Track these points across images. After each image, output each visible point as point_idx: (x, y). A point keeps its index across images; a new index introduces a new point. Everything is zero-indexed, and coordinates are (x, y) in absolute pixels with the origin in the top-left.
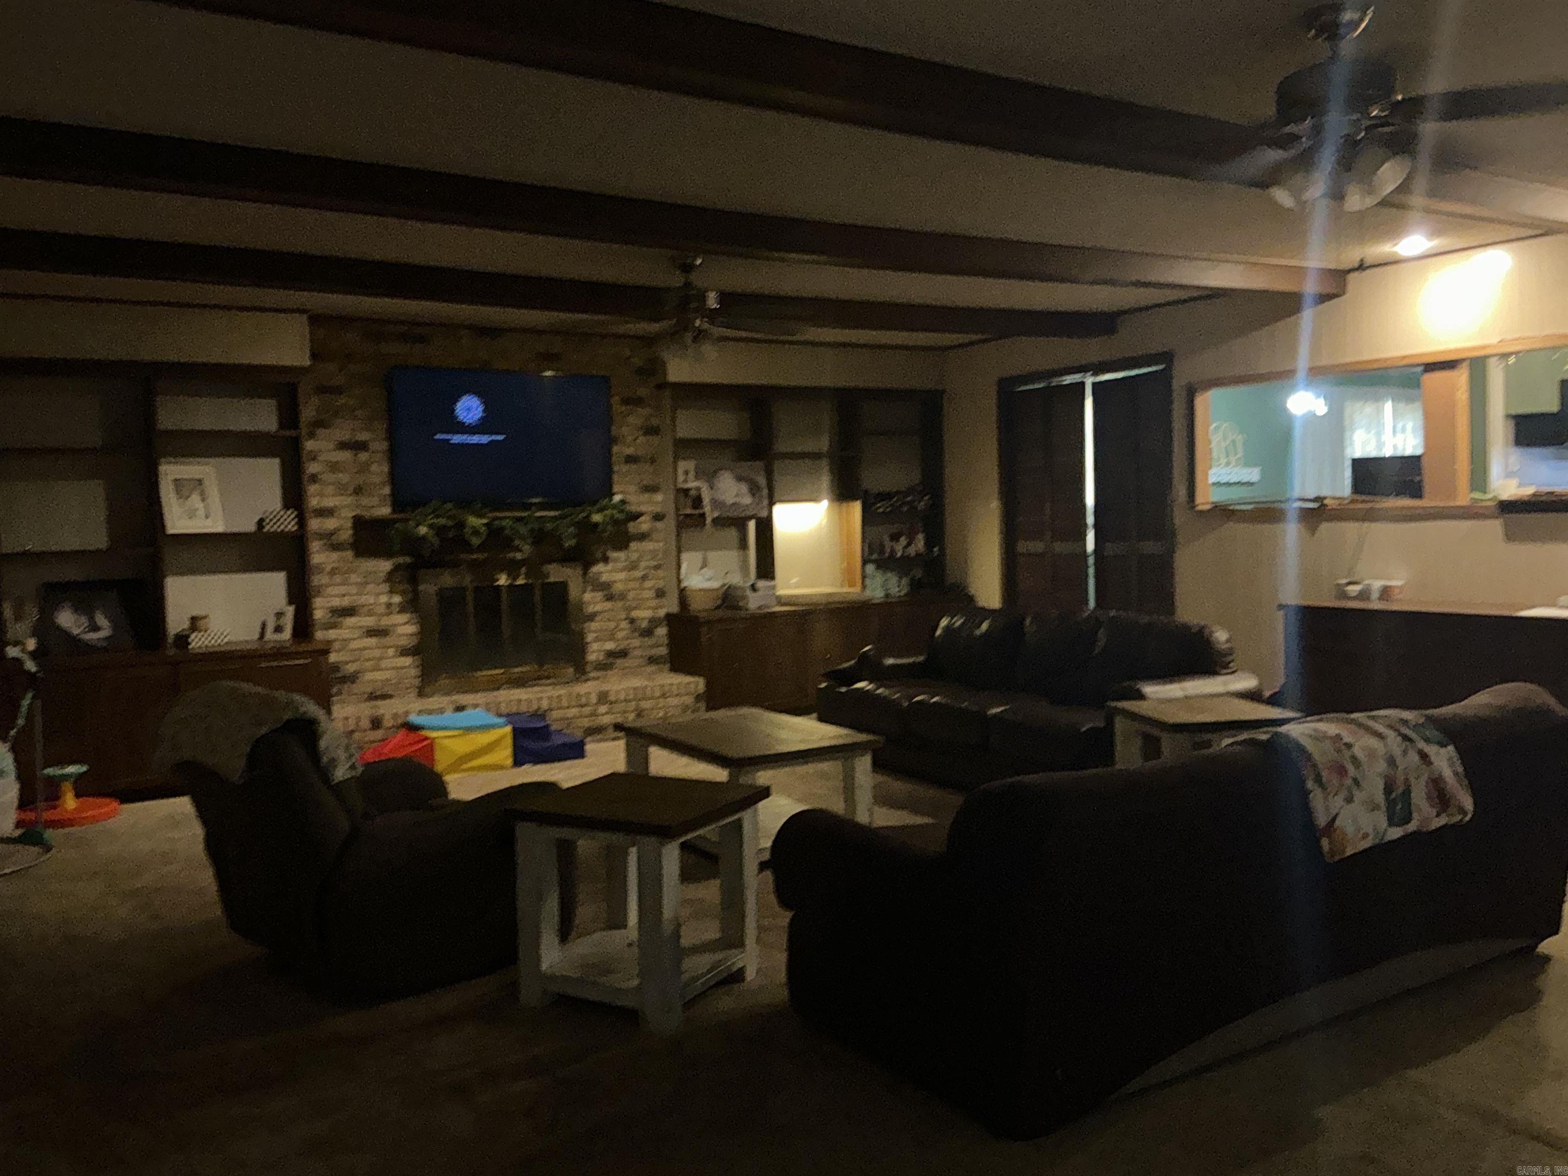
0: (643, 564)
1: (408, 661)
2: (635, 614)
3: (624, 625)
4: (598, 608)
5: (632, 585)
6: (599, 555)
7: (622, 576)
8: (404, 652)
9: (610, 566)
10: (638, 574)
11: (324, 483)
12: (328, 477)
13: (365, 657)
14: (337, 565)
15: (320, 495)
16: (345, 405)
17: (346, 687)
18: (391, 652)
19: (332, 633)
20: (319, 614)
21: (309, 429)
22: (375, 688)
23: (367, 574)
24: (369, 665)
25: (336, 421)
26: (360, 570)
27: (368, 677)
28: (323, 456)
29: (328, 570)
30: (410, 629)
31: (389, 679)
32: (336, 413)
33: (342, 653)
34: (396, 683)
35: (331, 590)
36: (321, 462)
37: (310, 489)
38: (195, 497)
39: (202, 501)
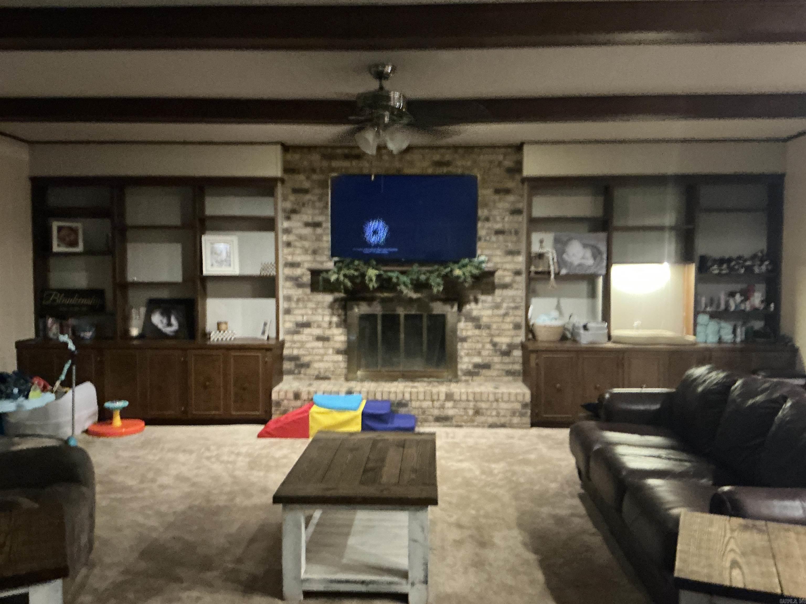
0: (505, 305)
1: (340, 358)
2: (496, 339)
3: (489, 346)
4: (470, 333)
5: (496, 319)
6: (471, 297)
7: (489, 312)
8: (338, 352)
9: (480, 305)
10: (502, 311)
11: (295, 247)
12: (298, 244)
13: (314, 353)
14: (300, 297)
15: (293, 254)
16: (310, 200)
17: (303, 371)
18: (331, 351)
19: (296, 337)
20: (289, 325)
21: (287, 214)
22: (320, 372)
23: (318, 303)
24: (317, 358)
25: (303, 209)
26: (314, 300)
27: (316, 365)
28: (295, 231)
29: (295, 299)
30: (343, 338)
31: (329, 368)
32: (304, 205)
33: (301, 350)
34: (333, 371)
35: (296, 311)
36: (294, 234)
37: (286, 251)
38: (224, 254)
39: (229, 256)
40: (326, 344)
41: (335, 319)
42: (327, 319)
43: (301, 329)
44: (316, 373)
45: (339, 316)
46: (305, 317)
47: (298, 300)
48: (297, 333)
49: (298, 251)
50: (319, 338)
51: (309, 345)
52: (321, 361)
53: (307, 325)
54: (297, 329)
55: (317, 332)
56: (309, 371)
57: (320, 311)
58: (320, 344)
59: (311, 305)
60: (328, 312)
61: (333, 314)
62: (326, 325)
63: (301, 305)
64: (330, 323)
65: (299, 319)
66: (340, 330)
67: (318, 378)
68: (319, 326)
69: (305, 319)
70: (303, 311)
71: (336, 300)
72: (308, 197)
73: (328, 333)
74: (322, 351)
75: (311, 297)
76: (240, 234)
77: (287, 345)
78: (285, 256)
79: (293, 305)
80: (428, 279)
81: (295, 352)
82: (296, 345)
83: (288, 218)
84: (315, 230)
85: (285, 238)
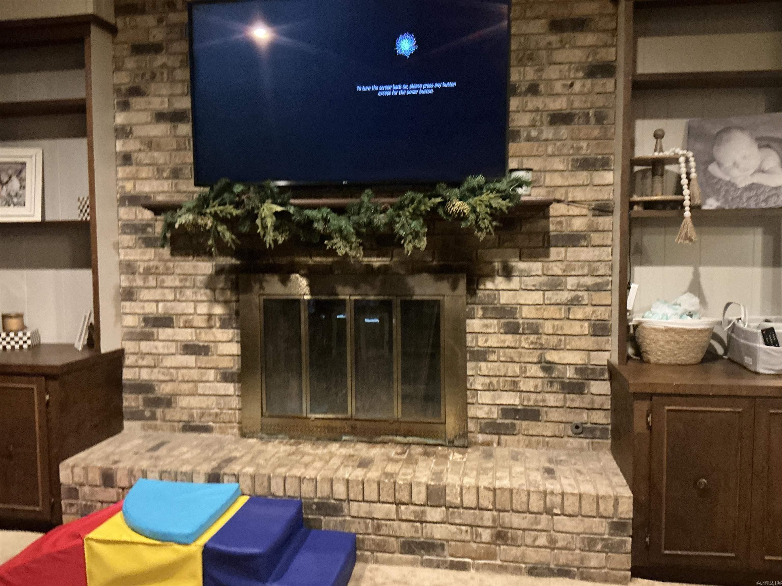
1: (229, 388)
4: (493, 342)
5: (552, 312)
6: (497, 265)
7: (537, 297)
8: (226, 377)
9: (515, 283)
10: (565, 296)
11: (139, 164)
12: (143, 157)
13: (180, 378)
14: (151, 264)
15: (135, 178)
16: (164, 66)
17: (159, 412)
18: (211, 375)
19: (145, 346)
20: (130, 321)
21: (122, 99)
22: (192, 416)
23: (185, 276)
24: (186, 387)
25: (153, 87)
26: (178, 271)
27: (184, 402)
28: (138, 131)
29: (141, 270)
30: (235, 349)
31: (208, 408)
32: (153, 77)
33: (155, 370)
34: (217, 415)
35: (145, 294)
36: (137, 138)
37: (122, 172)
38: (15, 184)
39: (23, 187)
40: (204, 360)
41: (219, 310)
42: (203, 309)
43: (155, 330)
44: (185, 418)
45: (226, 302)
46: (161, 305)
47: (148, 272)
48: (148, 337)
49: (145, 172)
50: (189, 349)
51: (169, 362)
52: (193, 394)
53: (165, 321)
54: (147, 330)
55: (186, 335)
56: (171, 414)
57: (189, 293)
58: (190, 360)
59: (170, 281)
60: (204, 294)
61: (215, 301)
62: (200, 322)
63: (152, 282)
64: (210, 316)
65: (150, 309)
66: (229, 333)
67: (190, 427)
68: (188, 325)
69: (161, 309)
70: (157, 294)
71: (219, 271)
72: (160, 59)
73: (206, 337)
74: (194, 374)
75: (171, 265)
76: (46, 143)
77: (129, 361)
78: (120, 184)
79: (139, 282)
80: (391, 224)
81: (145, 375)
82: (144, 363)
83: (125, 106)
84: (175, 128)
85: (120, 146)
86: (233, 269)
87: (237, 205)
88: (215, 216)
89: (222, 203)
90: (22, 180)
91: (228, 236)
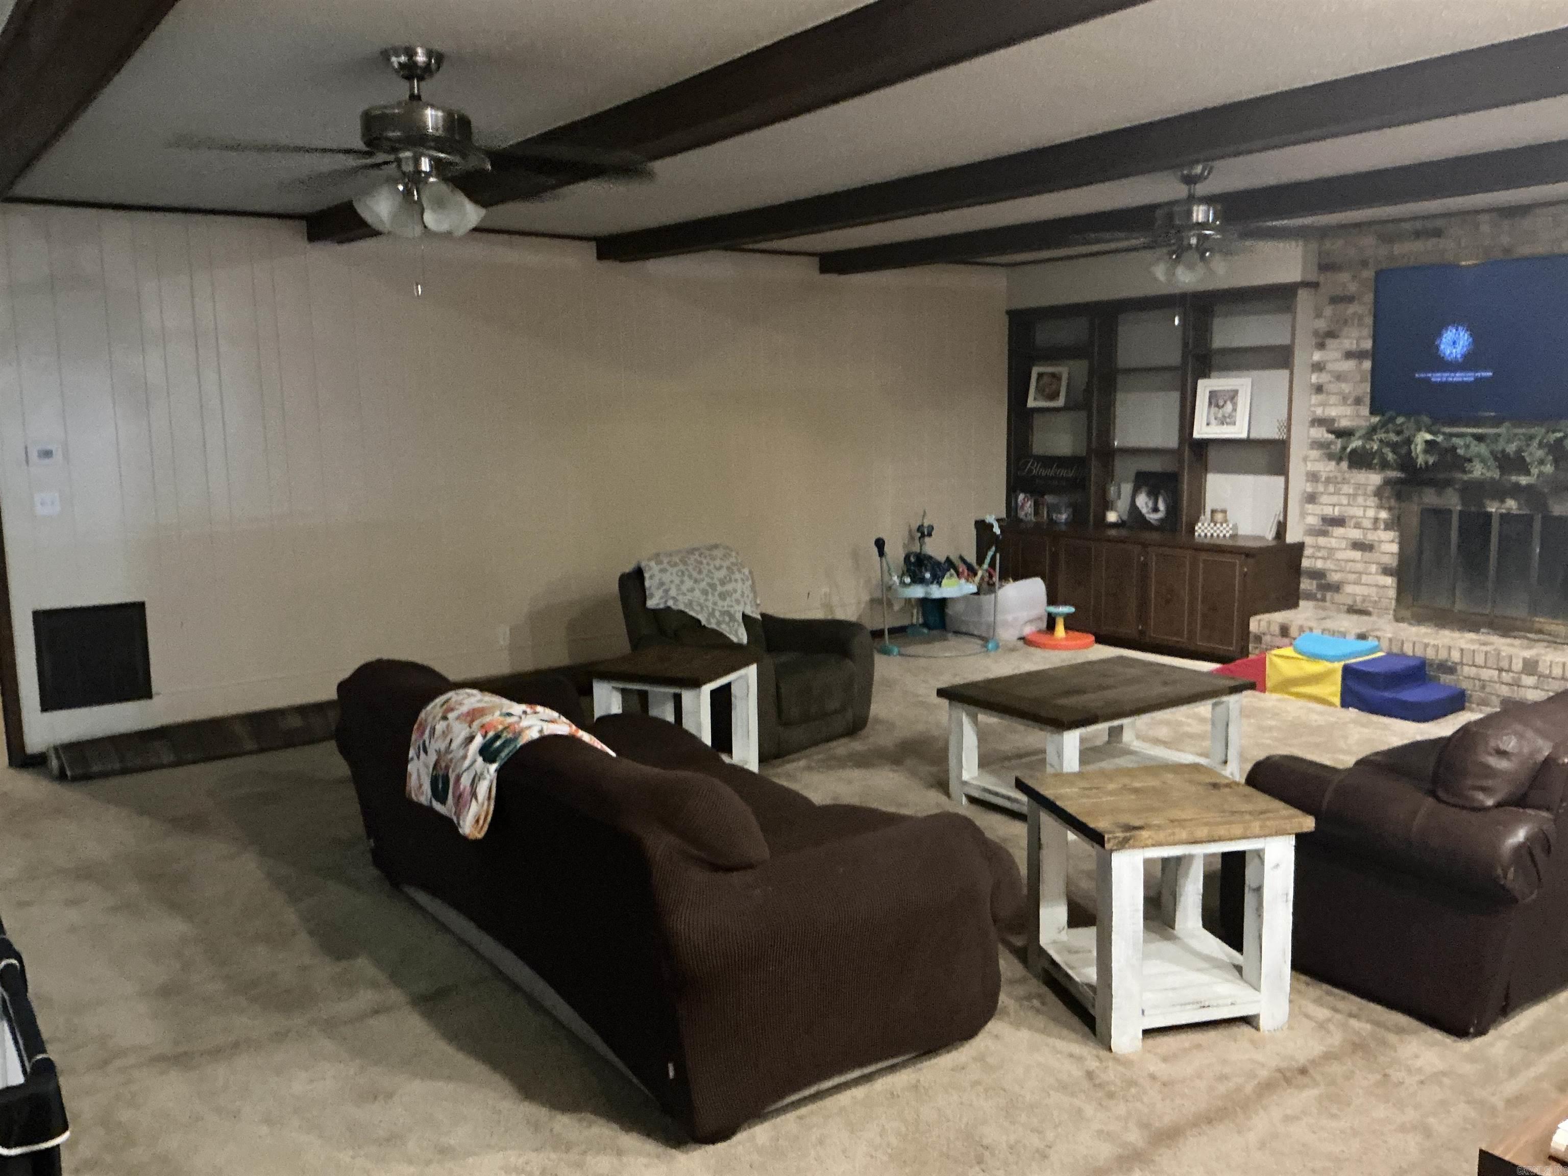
1: (1389, 581)
8: (1386, 571)
11: (1328, 394)
12: (1333, 387)
13: (1348, 569)
14: (1331, 475)
15: (1324, 405)
16: (1355, 314)
17: (1329, 595)
18: (1374, 568)
19: (1322, 541)
20: (1312, 520)
21: (1320, 340)
22: (1355, 601)
23: (1358, 486)
24: (1352, 577)
25: (1346, 330)
26: (1352, 481)
27: (1349, 589)
28: (1330, 366)
29: (1323, 479)
30: (1395, 548)
31: (1369, 596)
32: (1346, 322)
33: (1329, 562)
34: (1376, 601)
35: (1324, 499)
36: (1330, 372)
37: (1315, 399)
38: (1229, 406)
39: (1235, 410)
40: (1367, 555)
41: (1384, 515)
42: (1371, 513)
43: (1330, 528)
44: (1350, 602)
45: (1390, 509)
46: (1337, 509)
47: (1328, 481)
48: (1324, 533)
49: (1333, 399)
50: (1357, 546)
51: (1340, 555)
52: (1357, 583)
53: (1339, 522)
54: (1323, 528)
55: (1356, 534)
56: (1338, 598)
57: (1360, 500)
58: (1357, 555)
59: (1347, 489)
60: (1372, 501)
61: (1380, 507)
62: (1367, 524)
63: (1331, 489)
64: (1376, 520)
65: (1329, 511)
66: (1391, 535)
67: (1353, 610)
68: (1358, 526)
69: (1337, 512)
70: (1334, 499)
71: (1387, 482)
72: (1352, 309)
73: (1372, 536)
74: (1359, 567)
75: (1347, 476)
76: (1255, 373)
77: (1307, 552)
78: (1313, 409)
79: (1321, 488)
80: (1519, 451)
81: (1319, 564)
82: (1320, 555)
83: (1321, 346)
84: (1361, 363)
85: (1314, 378)
86: (1399, 481)
87: (1398, 433)
88: (1381, 441)
89: (1387, 432)
90: (1235, 405)
91: (1390, 456)
